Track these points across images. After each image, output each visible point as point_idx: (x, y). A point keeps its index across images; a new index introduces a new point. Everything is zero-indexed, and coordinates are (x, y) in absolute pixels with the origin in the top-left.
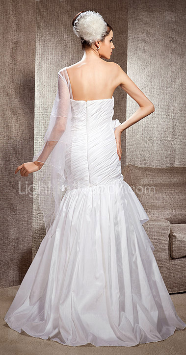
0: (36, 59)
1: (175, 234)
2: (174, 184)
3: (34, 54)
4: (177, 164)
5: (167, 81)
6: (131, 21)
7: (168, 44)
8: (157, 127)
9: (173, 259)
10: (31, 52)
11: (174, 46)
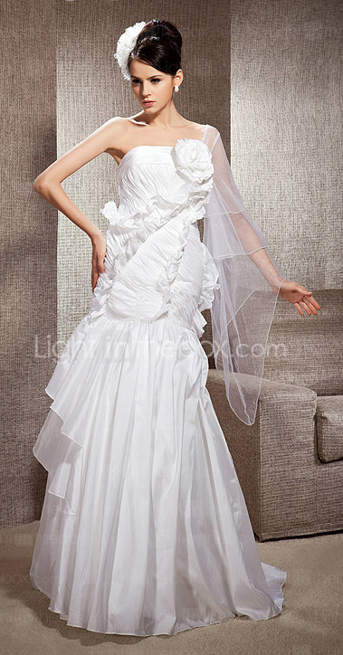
0: (58, 93)
1: (325, 414)
2: (324, 322)
3: (53, 86)
4: (329, 284)
5: (307, 129)
6: (237, 18)
7: (307, 59)
8: (290, 216)
9: (323, 462)
10: (48, 82)
11: (320, 62)
